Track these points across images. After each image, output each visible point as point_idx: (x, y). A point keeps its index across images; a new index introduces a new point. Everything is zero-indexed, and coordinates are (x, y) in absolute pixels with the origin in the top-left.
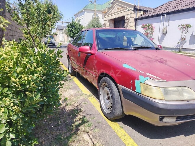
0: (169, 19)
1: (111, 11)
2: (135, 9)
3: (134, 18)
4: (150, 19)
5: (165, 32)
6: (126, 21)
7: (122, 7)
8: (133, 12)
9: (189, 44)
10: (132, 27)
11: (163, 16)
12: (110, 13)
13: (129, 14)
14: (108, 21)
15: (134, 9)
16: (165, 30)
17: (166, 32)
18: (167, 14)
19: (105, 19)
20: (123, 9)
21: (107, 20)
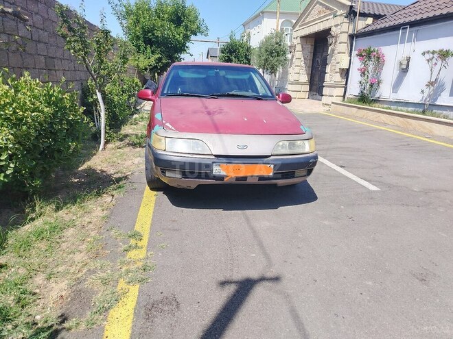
0: (416, 36)
1: (307, 17)
2: (352, 13)
3: (347, 32)
4: (379, 36)
5: (404, 67)
6: (330, 41)
7: (327, 8)
8: (346, 20)
9: (450, 96)
10: (343, 53)
11: (404, 31)
12: (304, 21)
13: (338, 25)
14: (299, 40)
15: (350, 14)
16: (405, 62)
17: (408, 66)
18: (413, 24)
19: (295, 35)
20: (328, 12)
21: (297, 38)
